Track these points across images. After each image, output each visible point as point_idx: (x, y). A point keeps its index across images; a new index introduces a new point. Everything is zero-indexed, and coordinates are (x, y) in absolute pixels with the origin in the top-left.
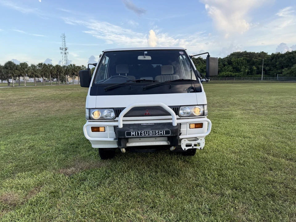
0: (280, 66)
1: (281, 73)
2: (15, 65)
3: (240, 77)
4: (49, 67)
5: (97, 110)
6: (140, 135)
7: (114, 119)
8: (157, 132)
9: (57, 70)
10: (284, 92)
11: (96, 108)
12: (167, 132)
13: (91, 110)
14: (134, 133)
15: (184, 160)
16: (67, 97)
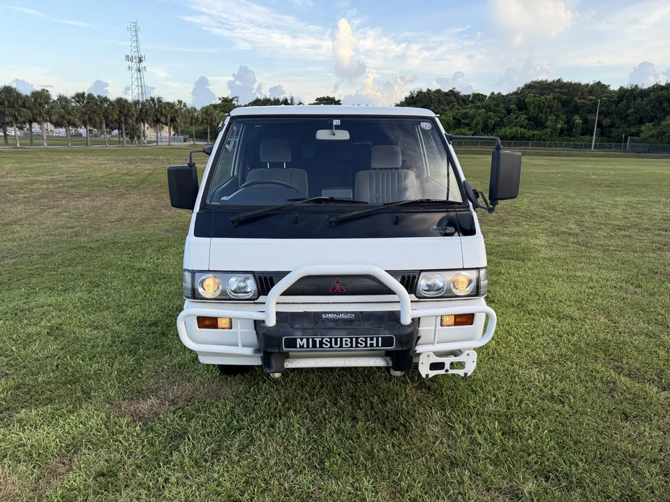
0: (636, 119)
1: (638, 134)
2: (19, 95)
3: (544, 140)
4: (101, 102)
5: (211, 275)
6: (318, 346)
7: (254, 300)
8: (362, 340)
9: (120, 112)
10: (645, 186)
11: (208, 271)
12: (387, 342)
13: (197, 274)
14: (305, 340)
15: (420, 383)
16: (142, 183)
